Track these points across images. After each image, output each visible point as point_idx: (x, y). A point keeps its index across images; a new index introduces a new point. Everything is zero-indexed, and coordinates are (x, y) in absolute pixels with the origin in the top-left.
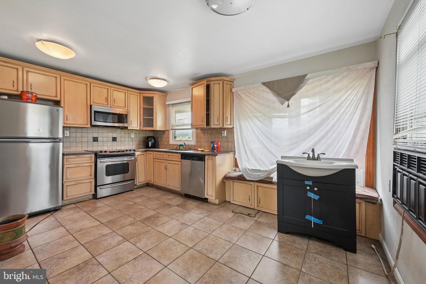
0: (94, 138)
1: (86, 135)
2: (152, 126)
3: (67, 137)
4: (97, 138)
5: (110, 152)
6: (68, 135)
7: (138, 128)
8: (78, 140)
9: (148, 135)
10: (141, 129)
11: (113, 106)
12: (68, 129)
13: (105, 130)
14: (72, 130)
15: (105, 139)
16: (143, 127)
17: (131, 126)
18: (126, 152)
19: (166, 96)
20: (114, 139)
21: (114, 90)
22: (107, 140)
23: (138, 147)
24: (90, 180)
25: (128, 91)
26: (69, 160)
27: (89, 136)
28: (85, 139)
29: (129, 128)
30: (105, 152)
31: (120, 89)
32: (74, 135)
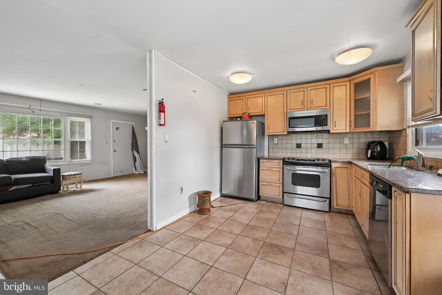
0: (297, 144)
1: (290, 141)
2: (369, 125)
3: (276, 144)
4: (301, 144)
5: (298, 160)
6: (276, 142)
7: (348, 131)
8: (284, 146)
9: (371, 140)
10: (352, 131)
11: (311, 107)
12: (276, 137)
13: (309, 136)
14: (280, 137)
15: (309, 146)
16: (355, 127)
17: (335, 128)
18: (316, 162)
19: (404, 66)
20: (320, 146)
21: (311, 90)
22: (311, 147)
23: (357, 157)
24: (279, 185)
25: (330, 84)
26: (263, 163)
27: (293, 143)
28: (289, 146)
29: (331, 131)
30: (293, 159)
31: (319, 86)
32: (280, 142)
